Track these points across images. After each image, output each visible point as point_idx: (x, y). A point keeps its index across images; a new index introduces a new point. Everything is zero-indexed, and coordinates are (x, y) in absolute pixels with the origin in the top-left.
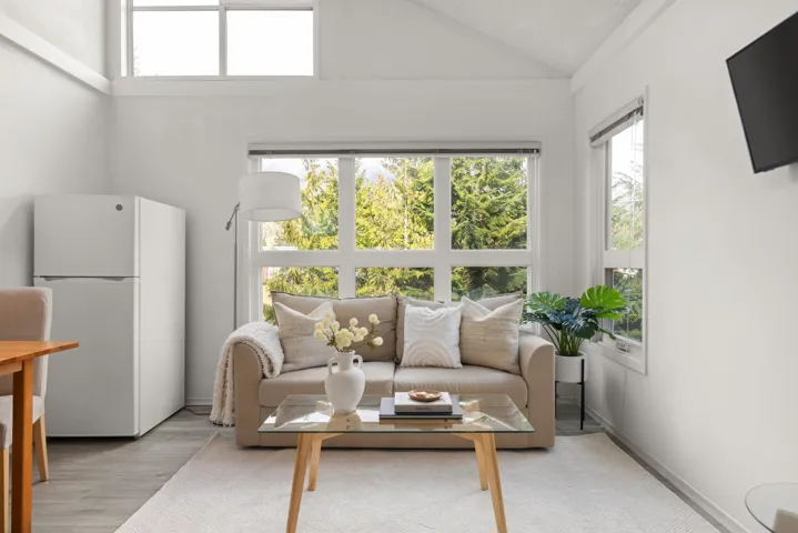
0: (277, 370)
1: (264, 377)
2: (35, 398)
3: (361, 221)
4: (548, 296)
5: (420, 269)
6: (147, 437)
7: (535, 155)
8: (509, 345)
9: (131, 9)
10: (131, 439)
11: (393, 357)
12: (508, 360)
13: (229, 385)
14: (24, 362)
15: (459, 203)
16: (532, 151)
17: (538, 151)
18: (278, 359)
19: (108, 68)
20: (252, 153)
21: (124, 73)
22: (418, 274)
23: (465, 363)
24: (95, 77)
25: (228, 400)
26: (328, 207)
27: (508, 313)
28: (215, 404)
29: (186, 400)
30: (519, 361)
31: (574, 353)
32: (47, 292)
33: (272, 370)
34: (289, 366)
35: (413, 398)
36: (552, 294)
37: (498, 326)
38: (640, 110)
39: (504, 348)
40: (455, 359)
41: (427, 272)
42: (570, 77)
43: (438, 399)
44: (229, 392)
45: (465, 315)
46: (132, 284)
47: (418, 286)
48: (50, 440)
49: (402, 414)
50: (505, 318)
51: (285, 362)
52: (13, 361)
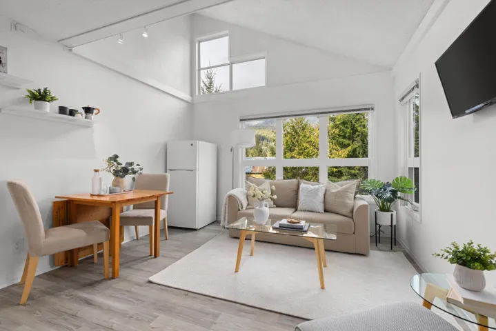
0: (244, 208)
1: (239, 210)
2: (161, 210)
3: (305, 145)
4: (374, 181)
5: (336, 167)
6: (202, 230)
7: (371, 111)
8: (347, 203)
9: (200, 69)
10: (195, 230)
11: (294, 206)
12: (346, 211)
13: (227, 212)
14: (158, 197)
15: (357, 133)
16: (369, 109)
17: (373, 109)
18: (245, 203)
19: (192, 94)
20: (241, 120)
21: (197, 94)
22: (335, 170)
23: (326, 211)
24: (187, 97)
25: (227, 218)
26: (290, 139)
27: (348, 188)
28: (222, 219)
29: (217, 218)
30: (352, 212)
31: (388, 210)
32: (168, 175)
33: (242, 208)
34: (249, 207)
35: (288, 222)
36: (377, 180)
37: (342, 194)
38: (417, 86)
39: (345, 205)
40: (321, 208)
41: (340, 169)
42: (390, 69)
43: (299, 223)
44: (227, 215)
45: (328, 189)
46: (195, 173)
47: (335, 176)
48: (169, 227)
49: (282, 227)
50: (345, 191)
51: (248, 205)
52: (153, 196)
